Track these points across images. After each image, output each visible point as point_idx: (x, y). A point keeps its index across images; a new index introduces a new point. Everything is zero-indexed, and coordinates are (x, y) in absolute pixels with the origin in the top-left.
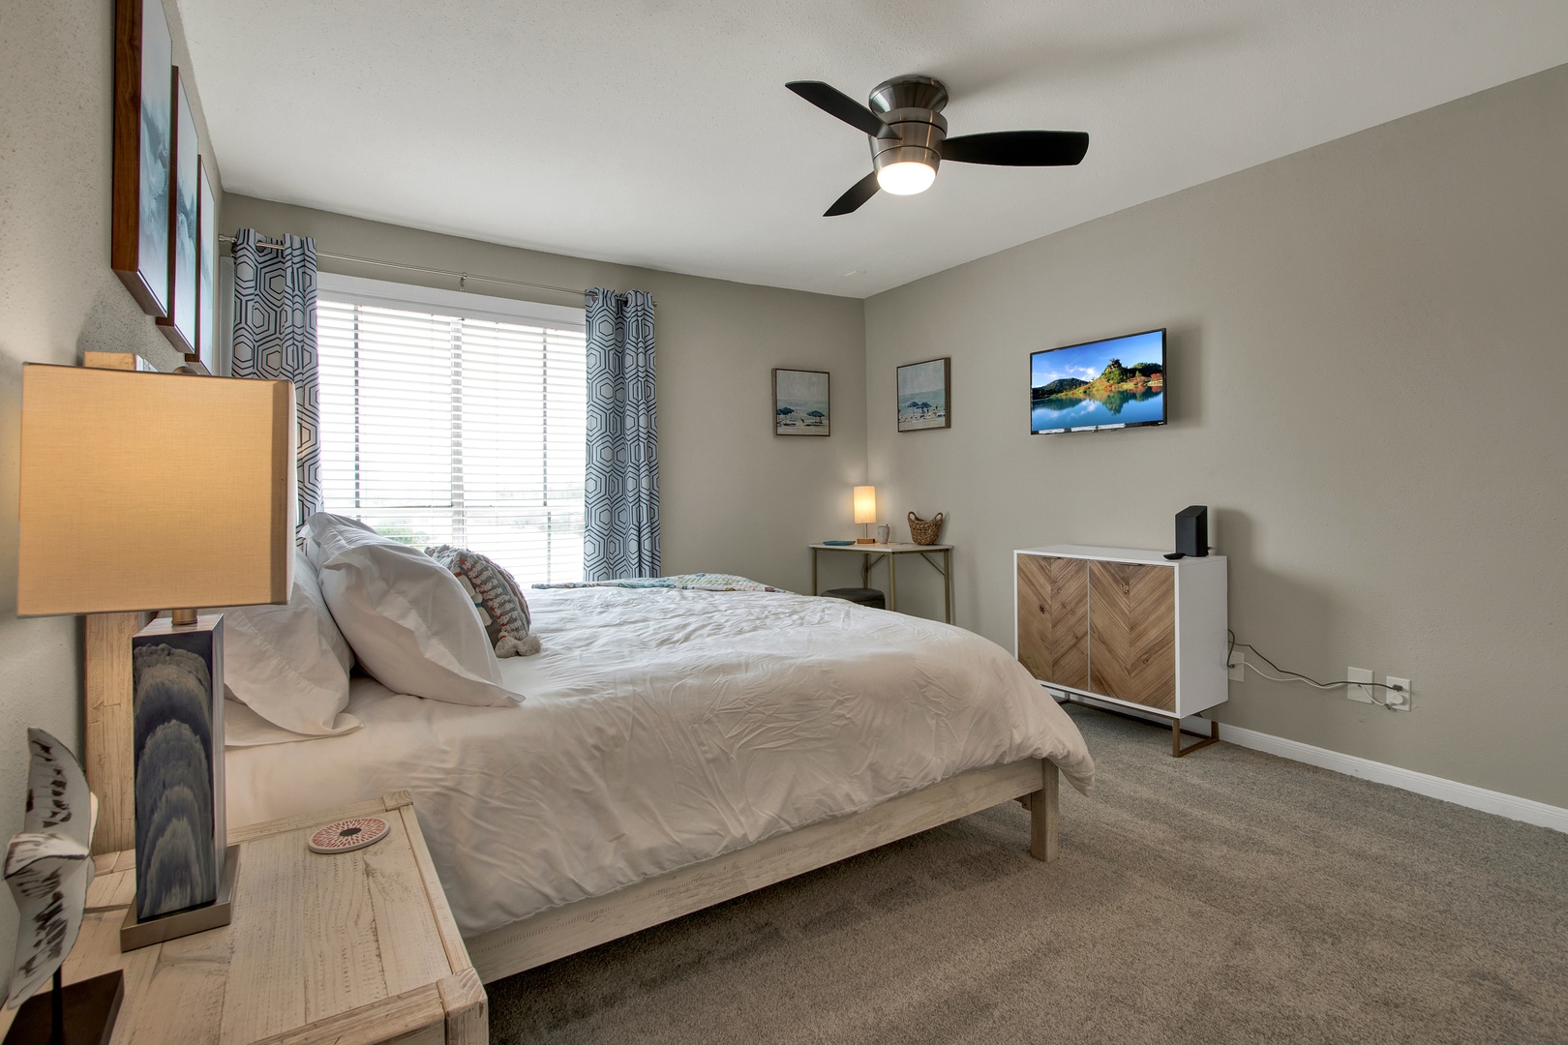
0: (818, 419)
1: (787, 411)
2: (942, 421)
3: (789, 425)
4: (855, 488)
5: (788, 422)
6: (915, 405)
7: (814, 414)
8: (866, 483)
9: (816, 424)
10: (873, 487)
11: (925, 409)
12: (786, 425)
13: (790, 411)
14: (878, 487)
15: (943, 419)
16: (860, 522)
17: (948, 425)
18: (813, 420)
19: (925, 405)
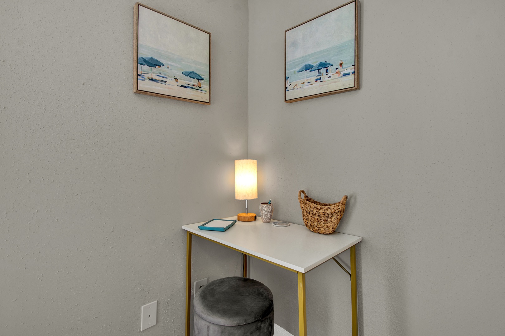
0: (196, 82)
1: (153, 63)
2: (350, 81)
3: (156, 81)
4: (236, 161)
5: (155, 77)
6: (308, 68)
7: (190, 74)
8: (246, 156)
9: (192, 87)
10: (255, 161)
11: (323, 71)
12: (152, 79)
13: (159, 65)
14: (261, 161)
15: (352, 77)
16: (241, 198)
17: (358, 86)
18: (188, 81)
19: (324, 65)
